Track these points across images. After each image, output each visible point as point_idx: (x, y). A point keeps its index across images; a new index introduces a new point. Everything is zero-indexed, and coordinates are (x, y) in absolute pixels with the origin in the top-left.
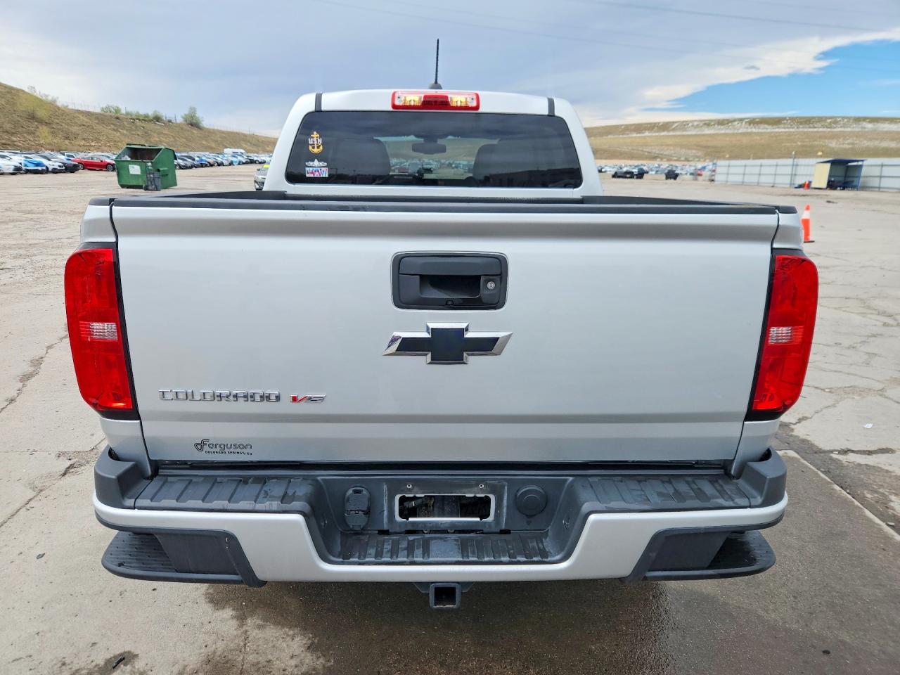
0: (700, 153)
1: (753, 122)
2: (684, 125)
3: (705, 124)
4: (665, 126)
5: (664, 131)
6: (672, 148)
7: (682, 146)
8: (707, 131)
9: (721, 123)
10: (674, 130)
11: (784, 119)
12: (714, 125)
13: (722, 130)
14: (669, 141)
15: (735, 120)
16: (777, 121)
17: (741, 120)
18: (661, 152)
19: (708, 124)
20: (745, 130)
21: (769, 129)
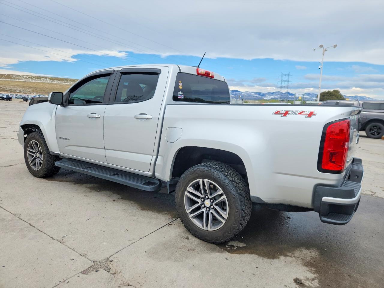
0: (30, 90)
1: (51, 79)
2: (18, 77)
3: (29, 77)
4: (9, 76)
5: (8, 78)
6: (15, 87)
7: (20, 86)
8: (31, 80)
9: (37, 78)
10: (13, 78)
11: (64, 79)
12: (34, 78)
13: (38, 81)
14: (13, 84)
15: (43, 77)
16: (62, 80)
17: (46, 77)
18: (10, 89)
19: (31, 77)
20: (49, 82)
21: (59, 82)
